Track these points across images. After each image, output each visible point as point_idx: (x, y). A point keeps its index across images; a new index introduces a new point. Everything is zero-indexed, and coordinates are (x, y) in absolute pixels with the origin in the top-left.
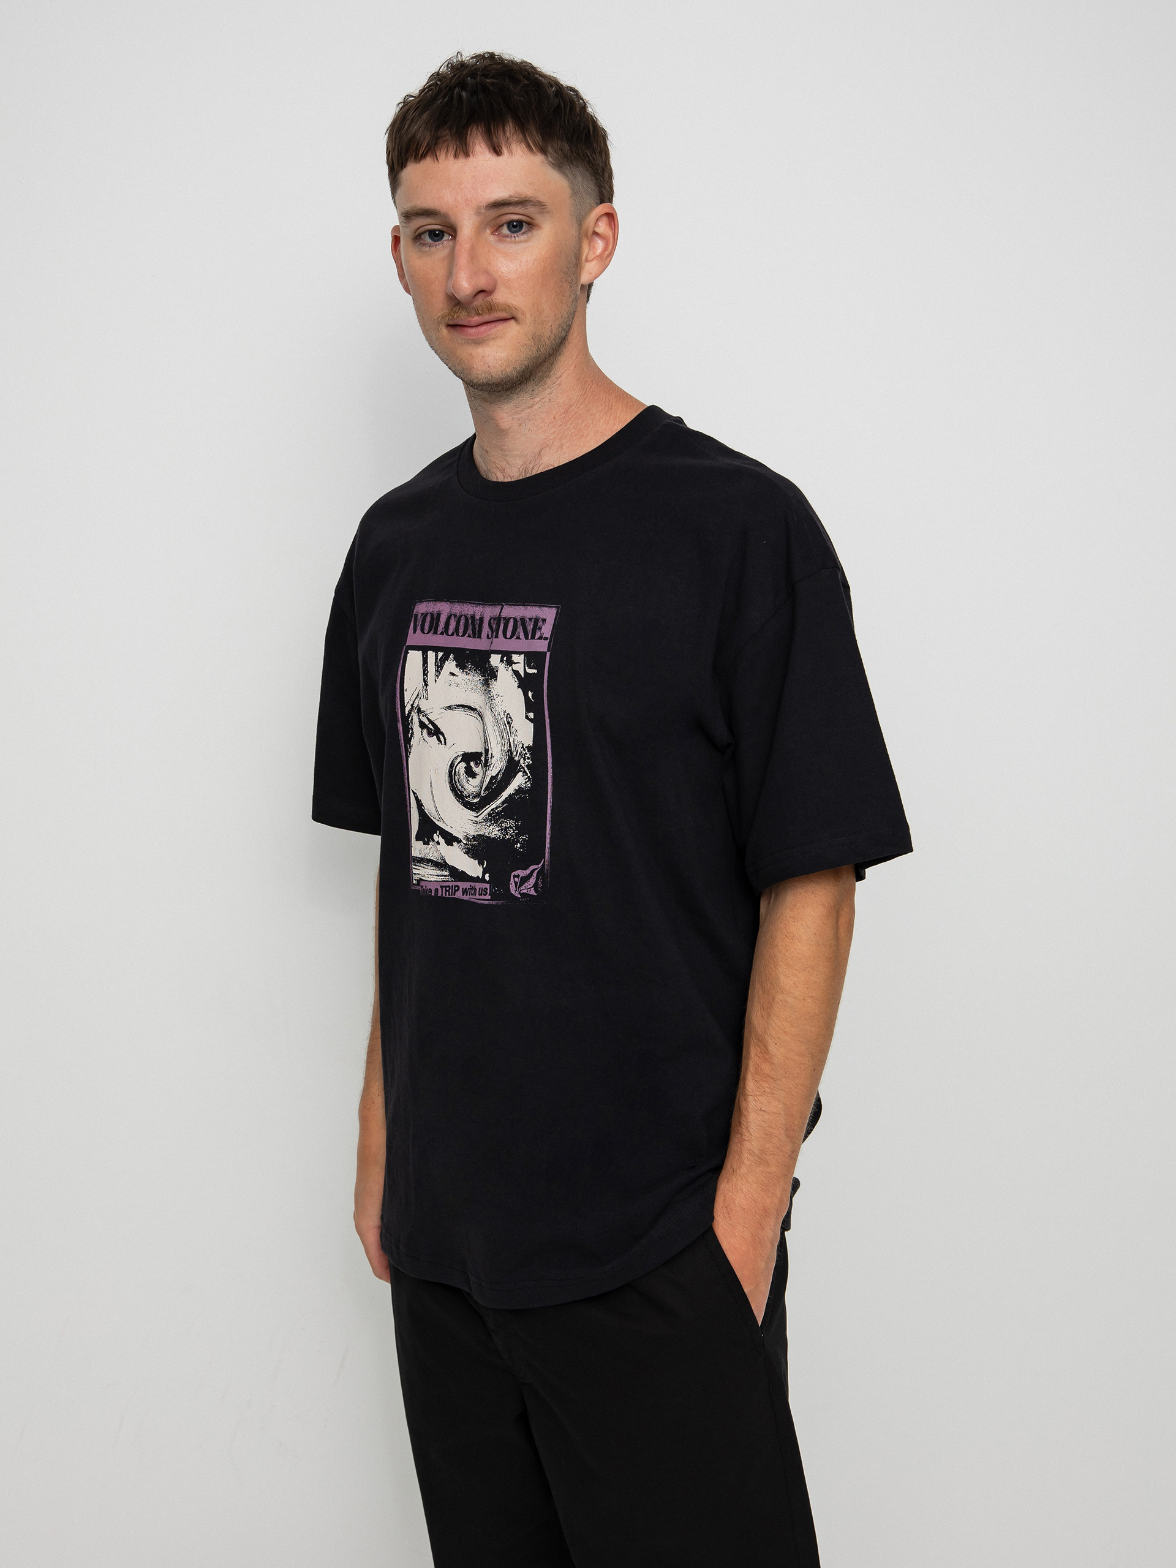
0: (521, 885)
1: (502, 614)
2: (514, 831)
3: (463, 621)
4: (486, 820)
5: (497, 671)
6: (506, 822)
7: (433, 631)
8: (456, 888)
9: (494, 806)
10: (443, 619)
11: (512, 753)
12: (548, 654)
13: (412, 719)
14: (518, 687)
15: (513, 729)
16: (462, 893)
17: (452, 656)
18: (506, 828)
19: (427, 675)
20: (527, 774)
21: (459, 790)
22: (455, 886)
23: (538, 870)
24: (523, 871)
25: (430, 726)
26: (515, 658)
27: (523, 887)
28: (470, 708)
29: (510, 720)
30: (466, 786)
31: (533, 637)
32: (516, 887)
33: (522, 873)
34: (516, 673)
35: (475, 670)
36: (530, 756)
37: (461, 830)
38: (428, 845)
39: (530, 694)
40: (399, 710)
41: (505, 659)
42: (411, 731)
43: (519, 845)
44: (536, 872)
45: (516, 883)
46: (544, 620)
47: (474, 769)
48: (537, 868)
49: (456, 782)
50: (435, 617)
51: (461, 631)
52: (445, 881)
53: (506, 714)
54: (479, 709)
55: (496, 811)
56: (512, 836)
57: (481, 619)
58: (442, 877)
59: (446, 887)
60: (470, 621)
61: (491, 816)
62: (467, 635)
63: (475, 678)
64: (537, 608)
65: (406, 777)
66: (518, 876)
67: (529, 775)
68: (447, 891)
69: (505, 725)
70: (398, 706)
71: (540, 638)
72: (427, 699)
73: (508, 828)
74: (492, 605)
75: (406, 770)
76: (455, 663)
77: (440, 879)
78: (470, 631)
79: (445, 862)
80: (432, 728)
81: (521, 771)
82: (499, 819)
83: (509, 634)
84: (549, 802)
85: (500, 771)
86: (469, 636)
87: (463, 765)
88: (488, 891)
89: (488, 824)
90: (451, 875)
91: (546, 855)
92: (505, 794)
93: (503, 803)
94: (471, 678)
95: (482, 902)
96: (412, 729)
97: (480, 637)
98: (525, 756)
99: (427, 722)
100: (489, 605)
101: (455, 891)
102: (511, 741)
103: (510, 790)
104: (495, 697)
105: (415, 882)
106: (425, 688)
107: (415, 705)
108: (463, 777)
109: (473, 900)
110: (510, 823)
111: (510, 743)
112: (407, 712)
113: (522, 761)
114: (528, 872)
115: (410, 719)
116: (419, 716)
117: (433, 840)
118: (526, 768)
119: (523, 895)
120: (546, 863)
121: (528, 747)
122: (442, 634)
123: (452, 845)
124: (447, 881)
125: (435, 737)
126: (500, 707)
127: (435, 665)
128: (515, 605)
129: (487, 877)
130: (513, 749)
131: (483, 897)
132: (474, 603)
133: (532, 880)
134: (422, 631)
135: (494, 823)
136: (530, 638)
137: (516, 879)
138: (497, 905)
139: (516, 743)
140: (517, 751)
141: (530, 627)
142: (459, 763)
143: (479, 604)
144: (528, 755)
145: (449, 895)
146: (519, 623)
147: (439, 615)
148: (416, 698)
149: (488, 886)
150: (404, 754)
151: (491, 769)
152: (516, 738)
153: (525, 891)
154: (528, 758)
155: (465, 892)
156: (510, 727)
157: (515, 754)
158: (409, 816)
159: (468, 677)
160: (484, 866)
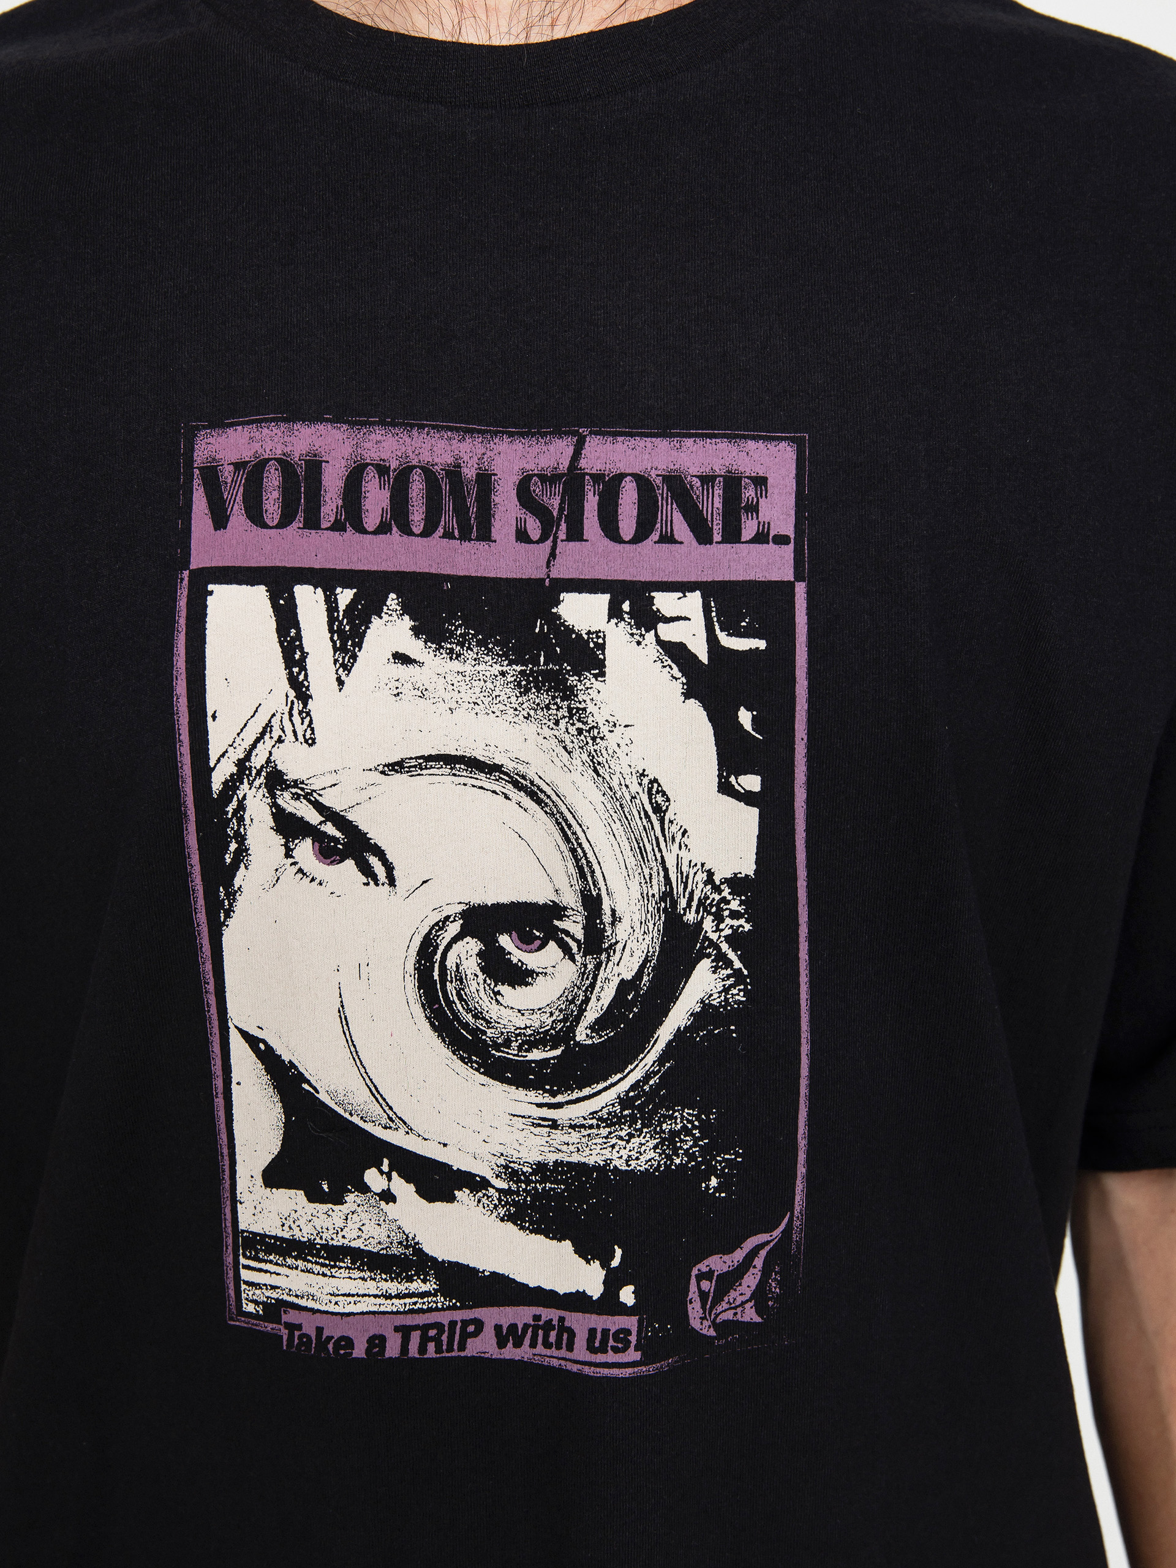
0: (718, 1298)
1: (583, 463)
2: (696, 1140)
3: (417, 488)
4: (611, 1121)
5: (602, 647)
6: (671, 1117)
7: (300, 516)
8: (471, 1328)
9: (637, 1075)
10: (333, 481)
11: (674, 903)
12: (801, 589)
13: (241, 806)
14: (687, 695)
15: (674, 829)
16: (494, 1341)
17: (392, 600)
18: (674, 1134)
19: (302, 664)
20: (729, 964)
21: (466, 1026)
22: (465, 1323)
23: (767, 1248)
24: (726, 1258)
25: (330, 829)
26: (664, 602)
27: (724, 1305)
28: (474, 765)
29: (660, 799)
30: (493, 1011)
31: (732, 535)
32: (703, 1307)
33: (718, 1263)
34: (676, 652)
35: (480, 644)
36: (741, 909)
37: (484, 1150)
38: (340, 1202)
39: (745, 717)
40: (189, 781)
41: (626, 606)
42: (233, 846)
43: (714, 1182)
44: (763, 1253)
45: (703, 1295)
46: (760, 482)
47: (517, 955)
48: (768, 1242)
49: (450, 1003)
50: (301, 471)
51: (417, 517)
52: (421, 1311)
53: (646, 781)
54: (509, 766)
55: (647, 1088)
56: (691, 1157)
57: (485, 481)
58: (408, 1300)
59: (425, 1328)
60: (445, 487)
61: (633, 1107)
62: (440, 531)
63: (482, 667)
64: (723, 445)
65: (211, 987)
66: (708, 1275)
67: (738, 964)
68: (432, 1339)
69: (647, 816)
70: (187, 771)
71: (761, 538)
72: (311, 742)
73: (677, 1134)
74: (522, 435)
75: (209, 967)
76: (407, 622)
77: (397, 1304)
78: (448, 519)
79: (419, 1251)
80: (338, 834)
81: (709, 956)
82: (654, 1111)
83: (627, 525)
84: (803, 1041)
85: (646, 960)
86: (448, 535)
87: (471, 946)
88: (633, 1338)
89: (623, 1133)
90: (444, 1290)
91: (798, 1198)
92: (665, 1033)
93: (661, 1060)
94: (468, 668)
95: (606, 1372)
96: (241, 838)
97: (485, 536)
98: (720, 909)
99: (313, 817)
100: (511, 435)
101: (465, 1336)
102: (671, 863)
103: (678, 1017)
104: (605, 729)
105: (250, 1308)
106: (298, 706)
107: (258, 761)
108: (477, 986)
109: (555, 1363)
110: (682, 1117)
111: (666, 870)
112: (217, 783)
113: (708, 924)
114: (739, 1255)
115: (230, 809)
116: (273, 796)
117: (364, 1189)
118: (724, 947)
119: (724, 1328)
120: (797, 1223)
121: (736, 883)
122: (338, 527)
123: (451, 1199)
124: (430, 1310)
125: (350, 863)
126: (625, 761)
127: (331, 631)
128: (632, 435)
129: (627, 1295)
130: (678, 889)
131: (611, 1357)
132: (451, 429)
133: (751, 1281)
134: (256, 515)
135: (644, 1126)
136: (717, 537)
137: (705, 1285)
138: (659, 1374)
139: (685, 869)
140: (692, 893)
141: (713, 504)
142: (455, 939)
143: (471, 431)
144: (735, 905)
145: (438, 1350)
146: (662, 491)
147: (315, 466)
148: (257, 740)
149: (631, 1323)
150: (201, 917)
151: (615, 958)
152: (683, 853)
153: (729, 1315)
154: (735, 915)
155: (504, 1336)
156: (662, 821)
157: (683, 903)
158: (221, 1114)
159: (456, 665)
160: (615, 1263)
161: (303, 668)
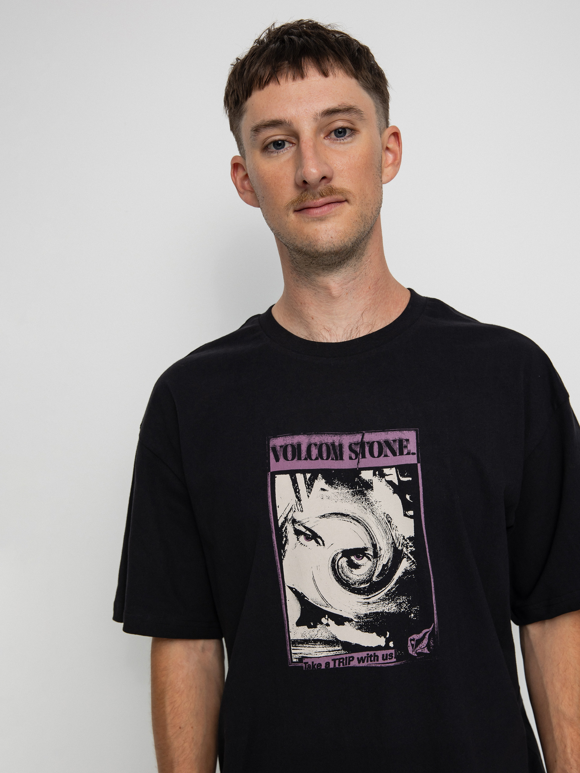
0: (417, 646)
1: (364, 440)
2: (407, 604)
3: (324, 448)
4: (384, 600)
5: (372, 483)
6: (399, 599)
7: (297, 457)
8: (351, 659)
9: (389, 588)
10: (304, 448)
11: (395, 545)
12: (419, 465)
13: (286, 529)
14: (394, 493)
15: (394, 526)
16: (357, 662)
17: (320, 476)
18: (400, 603)
19: (299, 492)
20: (411, 559)
21: (344, 580)
22: (350, 657)
23: (429, 633)
24: (418, 635)
25: (308, 532)
26: (386, 471)
27: (418, 648)
28: (343, 515)
29: (389, 519)
30: (351, 575)
31: (401, 453)
32: (413, 648)
33: (416, 637)
34: (390, 483)
35: (342, 485)
36: (412, 545)
37: (351, 611)
38: (316, 627)
39: (408, 497)
40: (273, 523)
41: (377, 473)
42: (285, 539)
43: (412, 615)
44: (428, 634)
45: (412, 645)
46: (407, 440)
47: (356, 561)
48: (429, 631)
49: (340, 574)
50: (296, 447)
51: (325, 455)
52: (338, 655)
53: (385, 515)
54: (351, 514)
55: (392, 591)
56: (406, 609)
57: (341, 446)
58: (334, 652)
59: (339, 659)
60: (331, 448)
61: (389, 596)
62: (330, 458)
63: (343, 491)
64: (398, 432)
65: (280, 576)
66: (413, 640)
67: (413, 559)
68: (341, 662)
69: (387, 523)
70: (272, 520)
71: (408, 453)
72: (302, 511)
73: (402, 603)
74: (349, 434)
75: (280, 571)
76: (324, 481)
77: (332, 653)
78: (332, 455)
79: (336, 639)
80: (310, 534)
81: (405, 557)
82: (394, 597)
83: (376, 453)
84: (432, 578)
85: (389, 559)
86: (332, 459)
87: (345, 559)
88: (394, 655)
89: (387, 603)
90: (344, 649)
91: (435, 619)
92: (396, 577)
93: (395, 584)
94: (339, 491)
95: (387, 665)
96: (286, 537)
97: (342, 459)
98: (407, 546)
99: (303, 530)
100: (346, 434)
101: (350, 661)
102: (394, 535)
103: (399, 573)
104: (374, 503)
105: (295, 660)
106: (298, 503)
107: (289, 517)
108: (347, 569)
109: (374, 665)
110: (403, 599)
111: (392, 537)
112: (280, 524)
113: (405, 549)
114: (421, 635)
115: (283, 530)
116: (294, 525)
117: (322, 623)
118: (409, 555)
119: (419, 654)
120: (436, 626)
121: (410, 539)
122: (306, 459)
123: (344, 625)
124: (340, 654)
125: (313, 541)
126: (380, 510)
127: (305, 484)
128: (376, 432)
129: (391, 644)
130: (396, 541)
131: (389, 661)
132: (332, 434)
133: (425, 642)
134: (286, 458)
135: (392, 601)
136: (398, 454)
137: (413, 642)
138: (401, 665)
139: (397, 536)
140: (400, 542)
141: (396, 447)
142: (340, 558)
143: (337, 434)
144: (410, 544)
145: (343, 665)
146: (384, 445)
147: (299, 445)
148: (289, 512)
149: (393, 651)
150: (277, 558)
151: (381, 559)
152: (397, 532)
153: (420, 651)
154: (411, 547)
155: (360, 660)
156: (390, 524)
157: (398, 545)
158: (284, 609)
159: (336, 491)
160: (388, 636)
161: (299, 493)
